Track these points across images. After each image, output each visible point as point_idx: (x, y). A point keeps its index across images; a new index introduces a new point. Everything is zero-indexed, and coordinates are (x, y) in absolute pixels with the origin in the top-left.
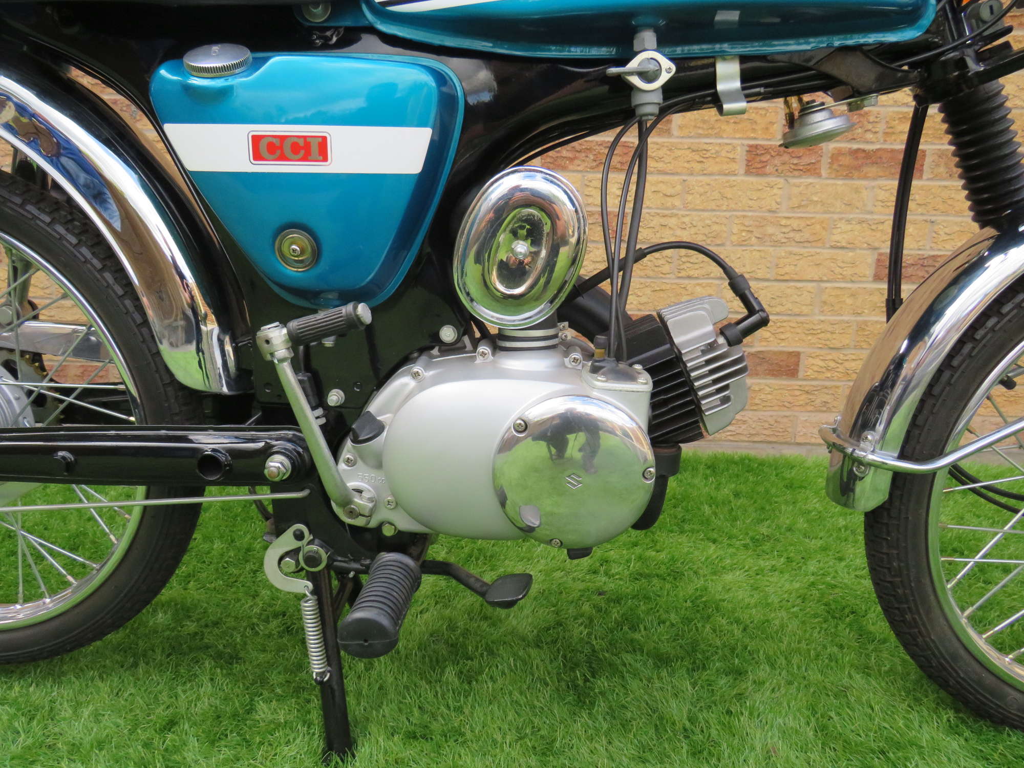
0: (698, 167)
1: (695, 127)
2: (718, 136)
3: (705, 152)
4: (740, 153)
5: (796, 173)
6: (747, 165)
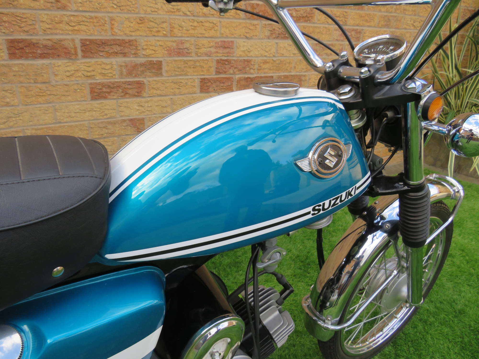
0: (177, 91)
1: (175, 71)
2: (186, 75)
3: (180, 83)
4: (197, 83)
5: (223, 90)
6: (201, 88)
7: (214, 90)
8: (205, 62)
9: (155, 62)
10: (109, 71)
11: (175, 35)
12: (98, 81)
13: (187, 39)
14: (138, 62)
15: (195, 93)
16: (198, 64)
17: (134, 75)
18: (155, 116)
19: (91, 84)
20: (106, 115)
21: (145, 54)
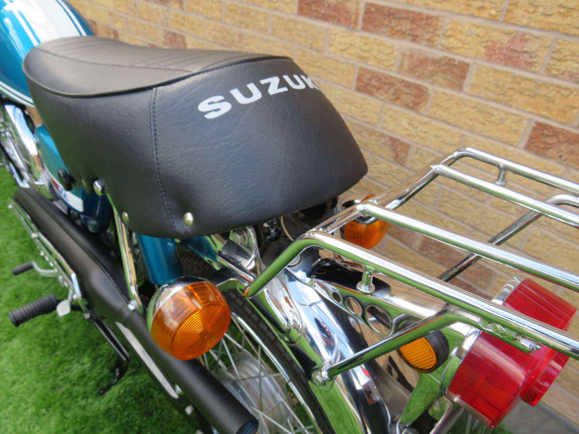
7: (560, 157)
8: (563, 91)
9: (456, 63)
10: (386, 58)
11: (513, 21)
12: (370, 68)
13: (536, 33)
14: (430, 56)
15: (511, 144)
16: (543, 91)
17: (417, 74)
18: (426, 149)
19: (361, 68)
20: (365, 117)
21: (446, 44)
